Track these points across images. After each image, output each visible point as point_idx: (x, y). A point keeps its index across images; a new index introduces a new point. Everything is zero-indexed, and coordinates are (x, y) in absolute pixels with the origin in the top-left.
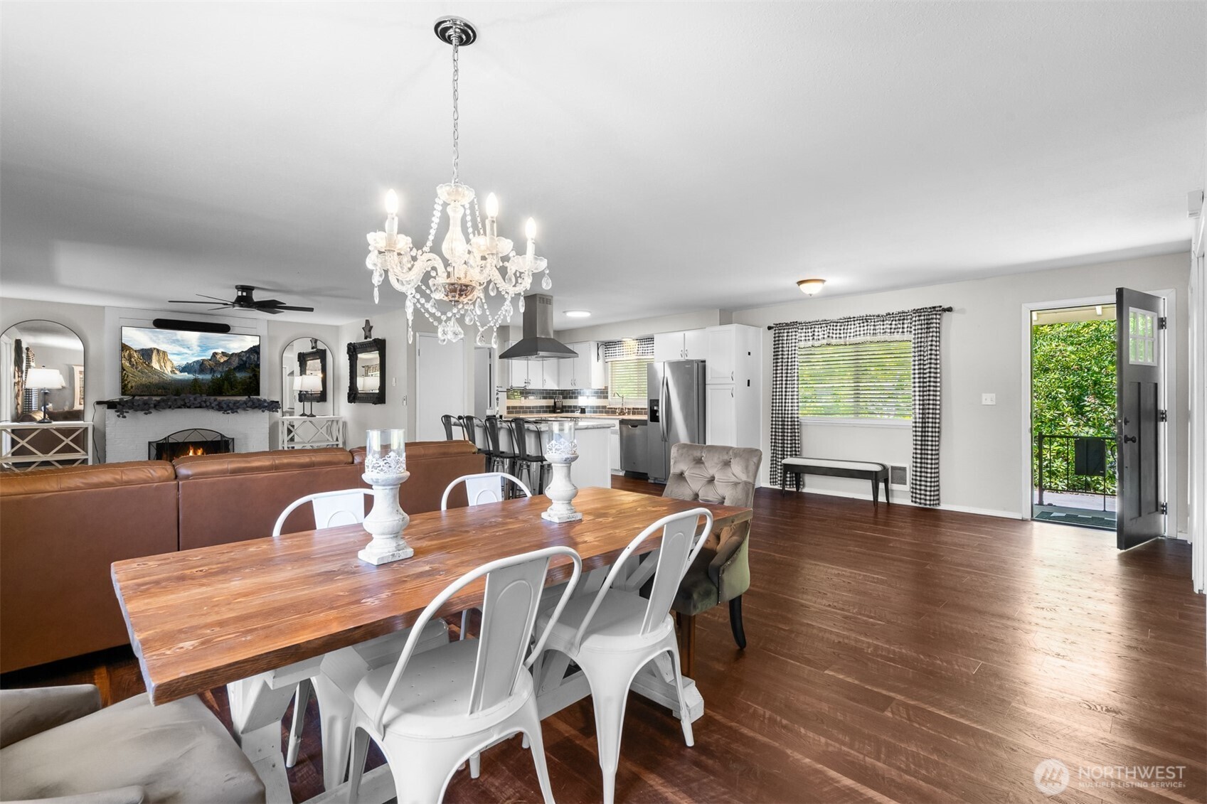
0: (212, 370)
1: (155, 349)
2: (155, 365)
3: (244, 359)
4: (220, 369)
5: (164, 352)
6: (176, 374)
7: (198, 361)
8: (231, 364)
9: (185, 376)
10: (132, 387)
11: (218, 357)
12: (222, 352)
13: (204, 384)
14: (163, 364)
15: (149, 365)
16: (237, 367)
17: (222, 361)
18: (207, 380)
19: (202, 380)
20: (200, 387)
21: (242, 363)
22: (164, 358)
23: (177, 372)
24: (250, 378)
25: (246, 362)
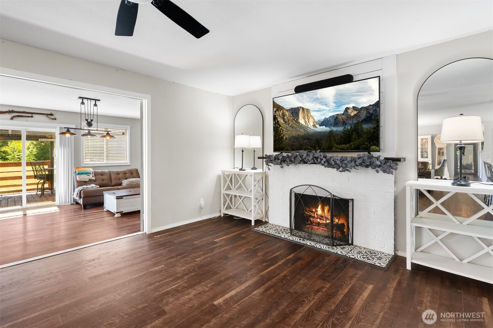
0: (344, 123)
1: (300, 107)
2: (302, 121)
3: (371, 112)
4: (350, 122)
5: (308, 110)
6: (316, 127)
7: (333, 116)
8: (359, 117)
9: (324, 129)
10: (286, 139)
11: (349, 111)
12: (353, 107)
13: (337, 135)
14: (307, 120)
15: (297, 122)
16: (365, 120)
17: (352, 114)
18: (340, 131)
19: (336, 131)
20: (334, 137)
21: (369, 115)
22: (308, 115)
23: (317, 126)
24: (374, 128)
25: (372, 114)
